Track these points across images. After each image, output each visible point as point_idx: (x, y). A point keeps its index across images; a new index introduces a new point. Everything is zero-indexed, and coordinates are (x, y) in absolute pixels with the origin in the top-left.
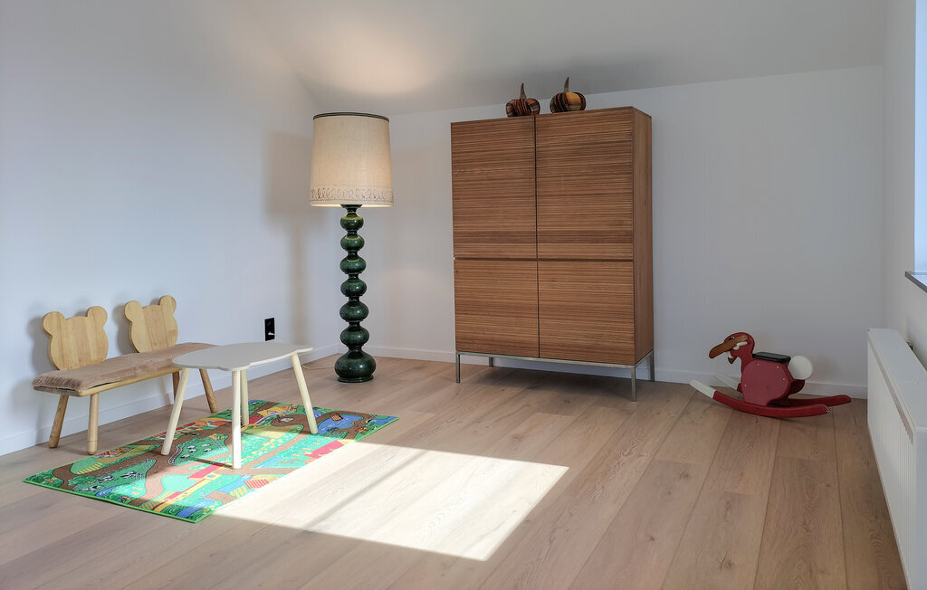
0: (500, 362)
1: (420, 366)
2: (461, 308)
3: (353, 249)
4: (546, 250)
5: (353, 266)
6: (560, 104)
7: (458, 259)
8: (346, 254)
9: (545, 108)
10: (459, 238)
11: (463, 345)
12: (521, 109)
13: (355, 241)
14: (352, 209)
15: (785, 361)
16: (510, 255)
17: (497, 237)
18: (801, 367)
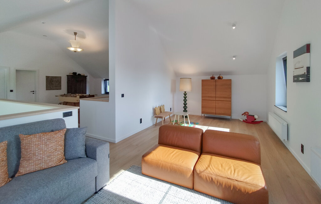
0: (206, 115)
1: (197, 116)
2: (202, 107)
3: (185, 98)
4: (217, 99)
5: (185, 100)
6: (219, 78)
7: (202, 100)
8: (184, 98)
9: (216, 78)
10: (202, 97)
11: (202, 113)
12: (213, 78)
13: (186, 97)
14: (185, 92)
15: (254, 116)
16: (211, 100)
17: (209, 97)
18: (256, 117)
